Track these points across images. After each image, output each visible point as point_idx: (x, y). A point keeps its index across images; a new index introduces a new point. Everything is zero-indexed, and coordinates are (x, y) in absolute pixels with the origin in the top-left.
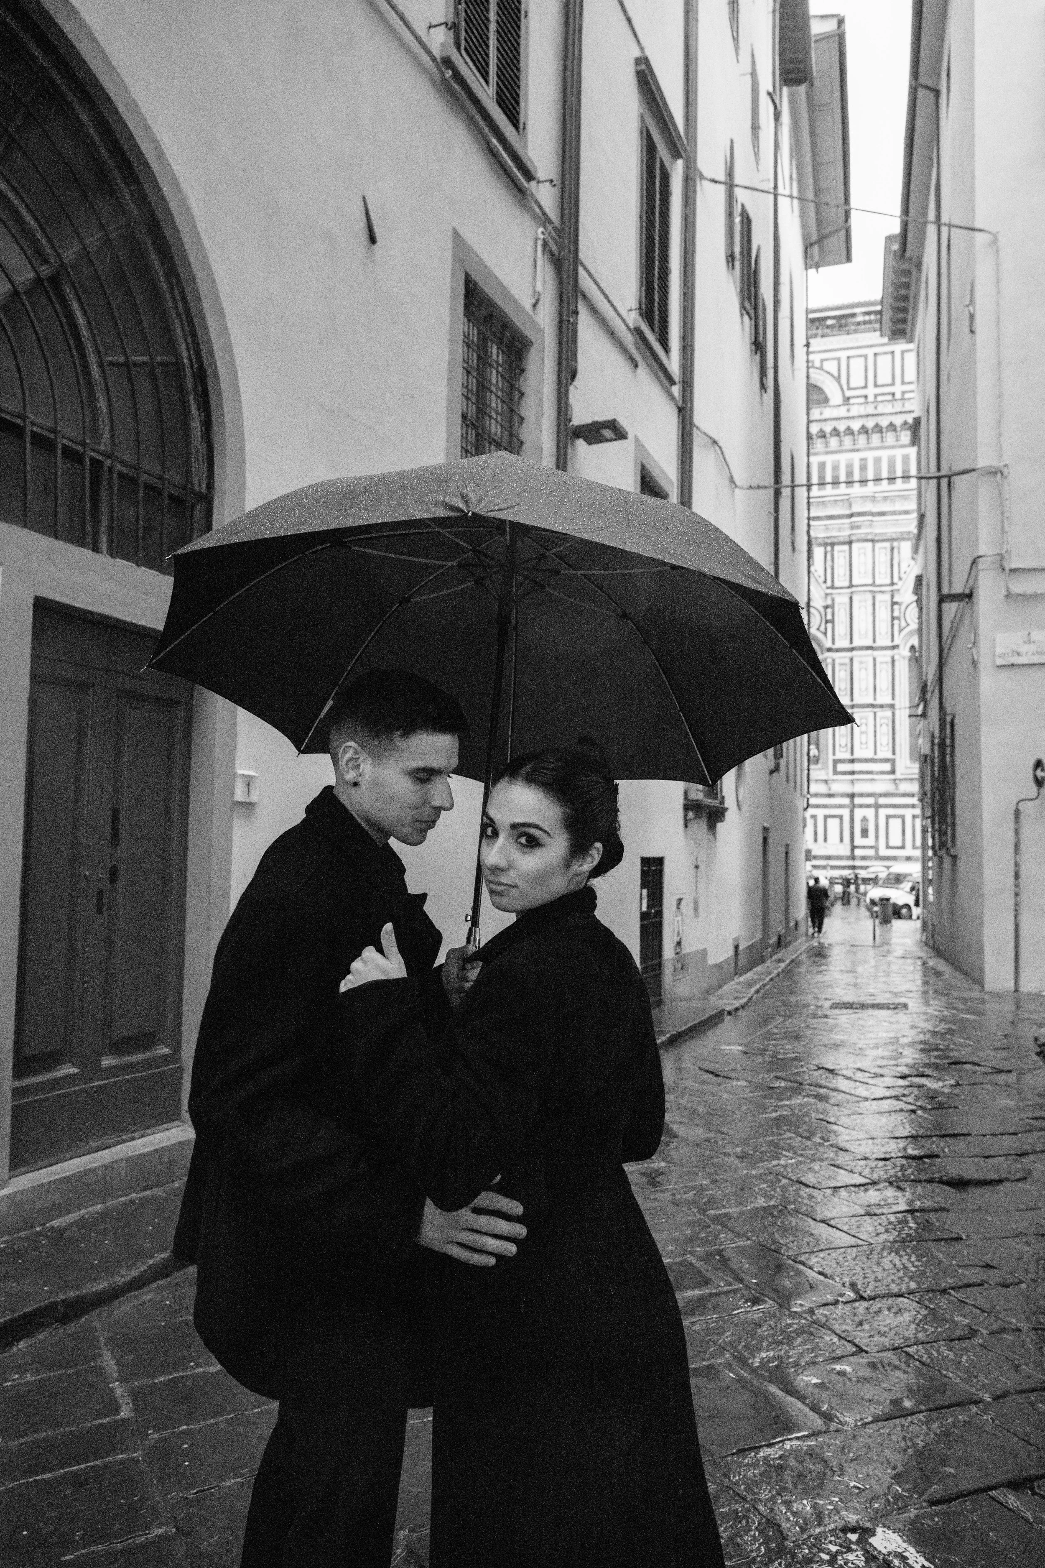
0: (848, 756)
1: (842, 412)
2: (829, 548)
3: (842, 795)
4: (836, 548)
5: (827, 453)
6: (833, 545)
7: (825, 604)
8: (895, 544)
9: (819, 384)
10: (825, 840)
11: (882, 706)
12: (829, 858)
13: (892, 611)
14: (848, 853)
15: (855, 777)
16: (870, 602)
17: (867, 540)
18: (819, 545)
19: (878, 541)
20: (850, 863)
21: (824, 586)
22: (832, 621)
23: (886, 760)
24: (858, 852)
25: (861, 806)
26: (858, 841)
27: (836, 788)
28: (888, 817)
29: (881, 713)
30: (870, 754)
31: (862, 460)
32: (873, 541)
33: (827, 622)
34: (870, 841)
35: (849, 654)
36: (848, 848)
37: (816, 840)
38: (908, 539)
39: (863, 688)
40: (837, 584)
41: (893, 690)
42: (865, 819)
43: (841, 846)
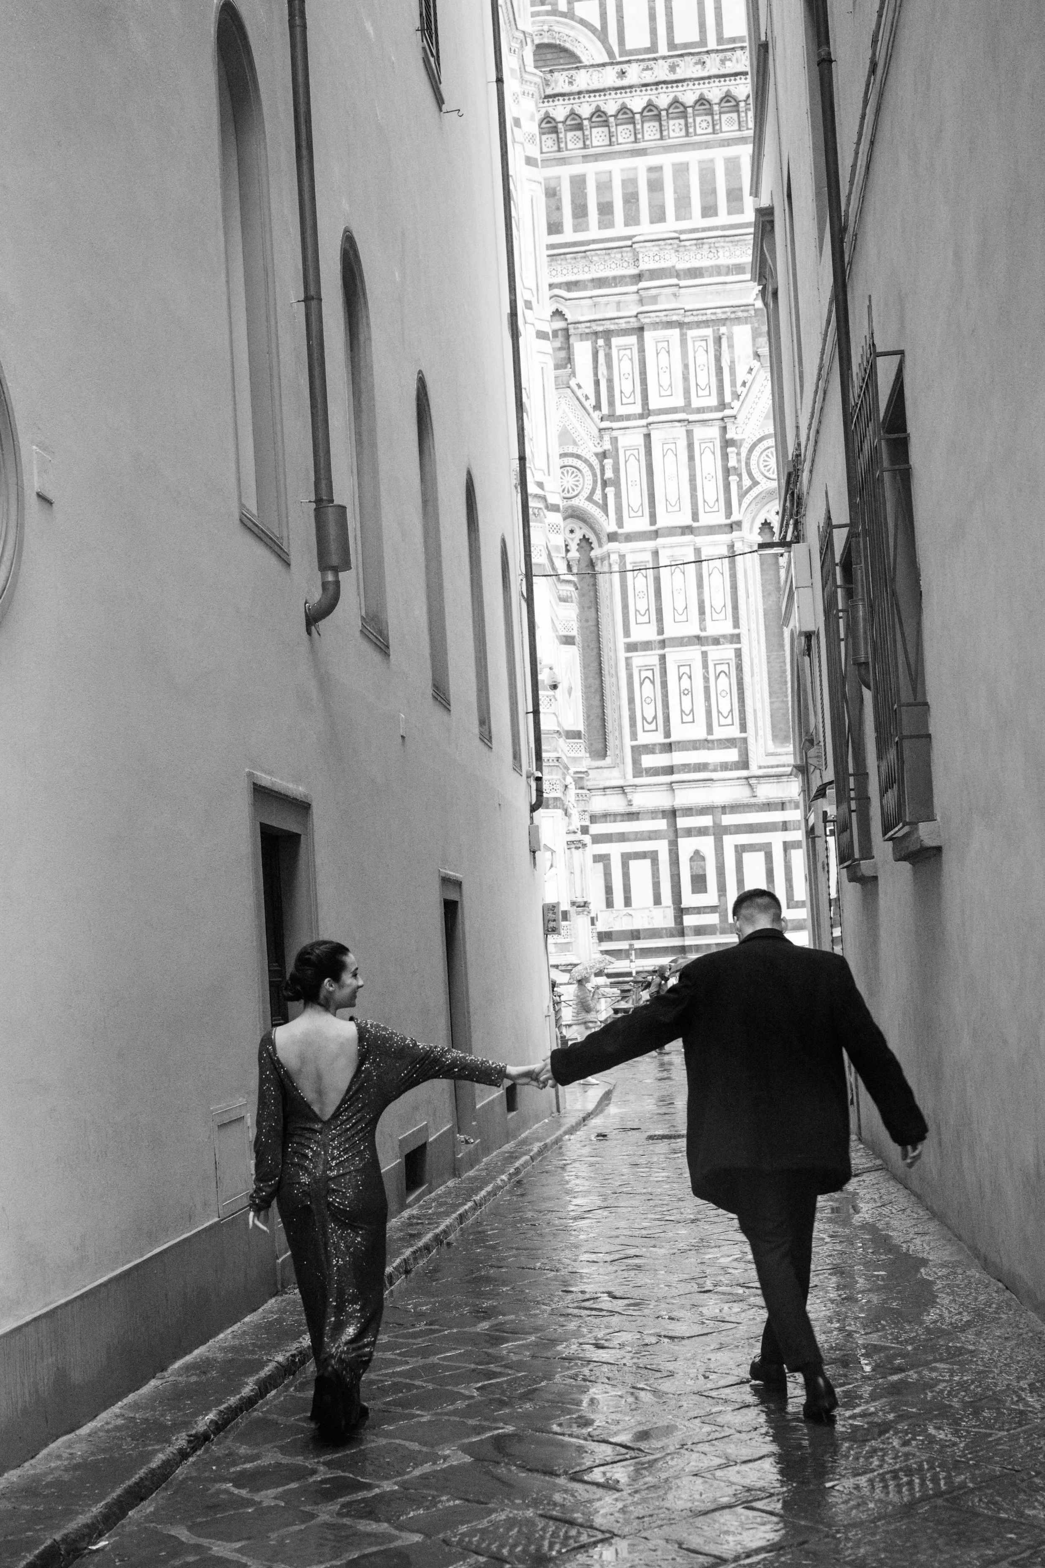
0: (658, 738)
1: (609, 78)
2: (601, 342)
3: (654, 814)
4: (615, 341)
5: (586, 158)
6: (608, 335)
7: (599, 450)
8: (723, 330)
9: (568, 45)
10: (628, 902)
11: (716, 641)
12: (635, 935)
13: (725, 457)
14: (670, 923)
15: (675, 777)
16: (683, 443)
17: (670, 325)
18: (583, 337)
19: (690, 325)
20: (676, 942)
21: (596, 415)
22: (616, 483)
23: (729, 743)
24: (689, 920)
25: (689, 832)
26: (689, 899)
27: (642, 800)
28: (740, 850)
29: (715, 653)
30: (698, 732)
31: (651, 169)
32: (680, 325)
33: (605, 484)
34: (710, 898)
35: (650, 544)
36: (670, 913)
37: (609, 904)
38: (746, 320)
39: (680, 607)
40: (620, 410)
41: (735, 608)
42: (697, 857)
43: (658, 912)
